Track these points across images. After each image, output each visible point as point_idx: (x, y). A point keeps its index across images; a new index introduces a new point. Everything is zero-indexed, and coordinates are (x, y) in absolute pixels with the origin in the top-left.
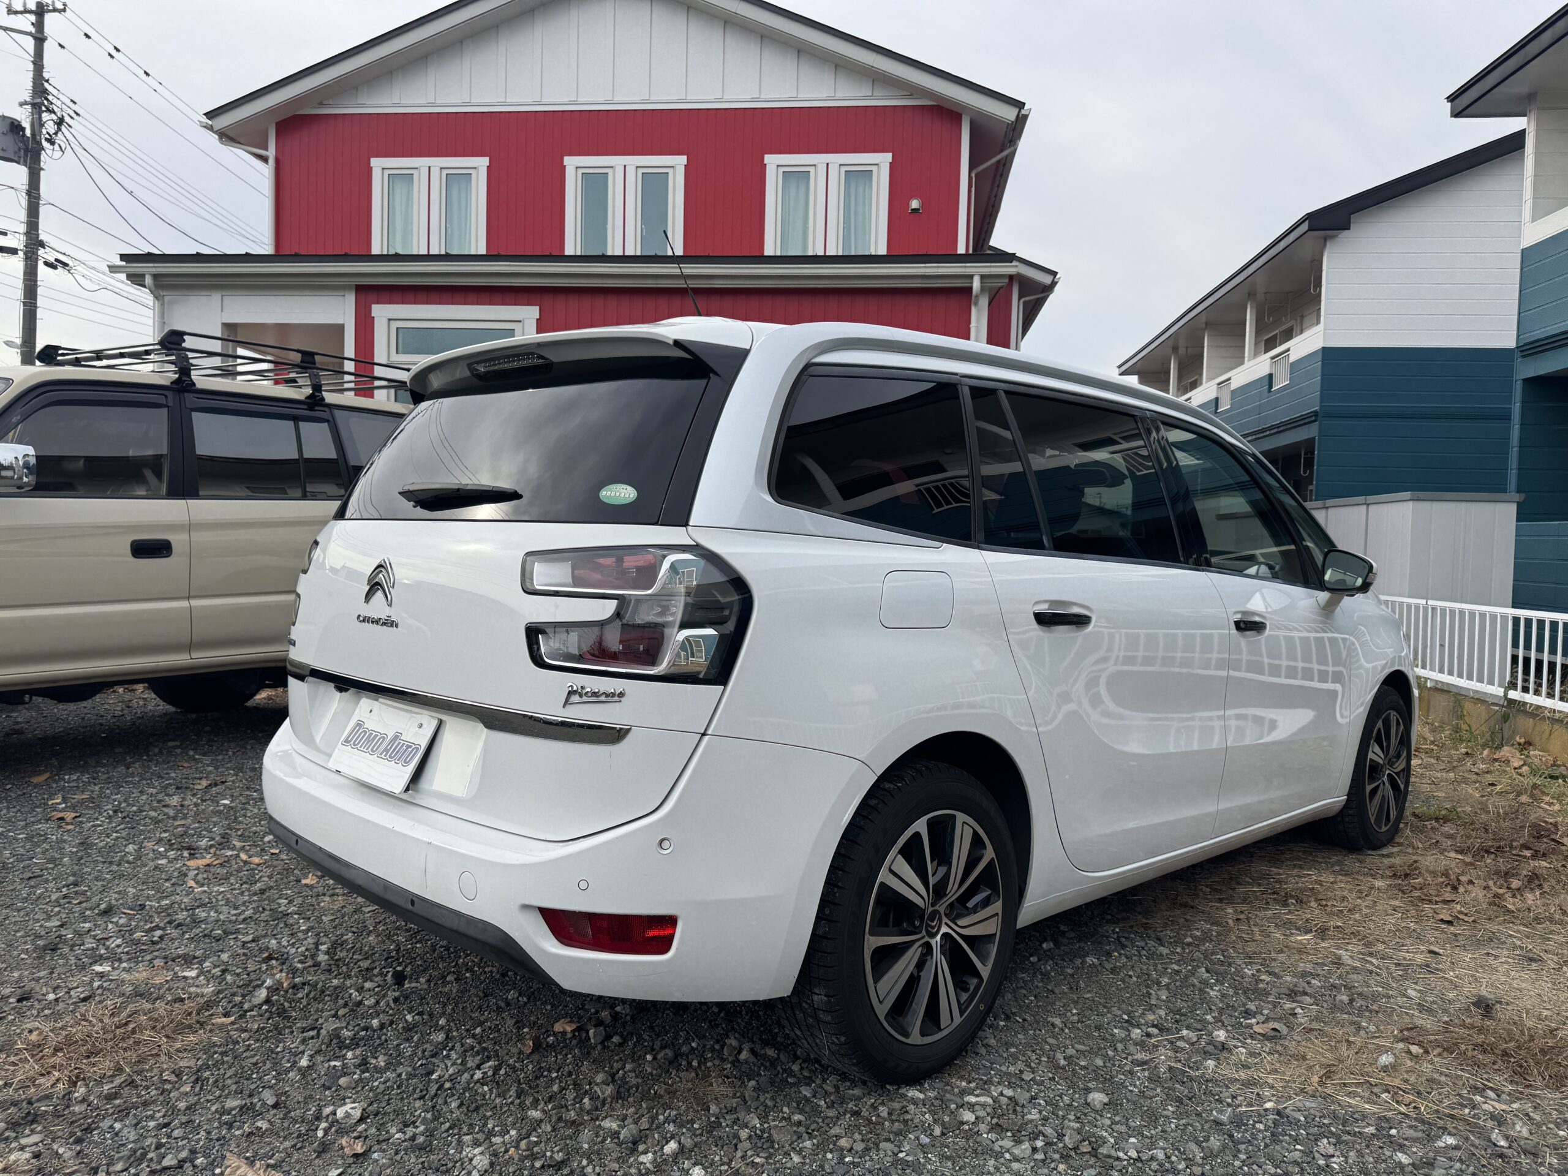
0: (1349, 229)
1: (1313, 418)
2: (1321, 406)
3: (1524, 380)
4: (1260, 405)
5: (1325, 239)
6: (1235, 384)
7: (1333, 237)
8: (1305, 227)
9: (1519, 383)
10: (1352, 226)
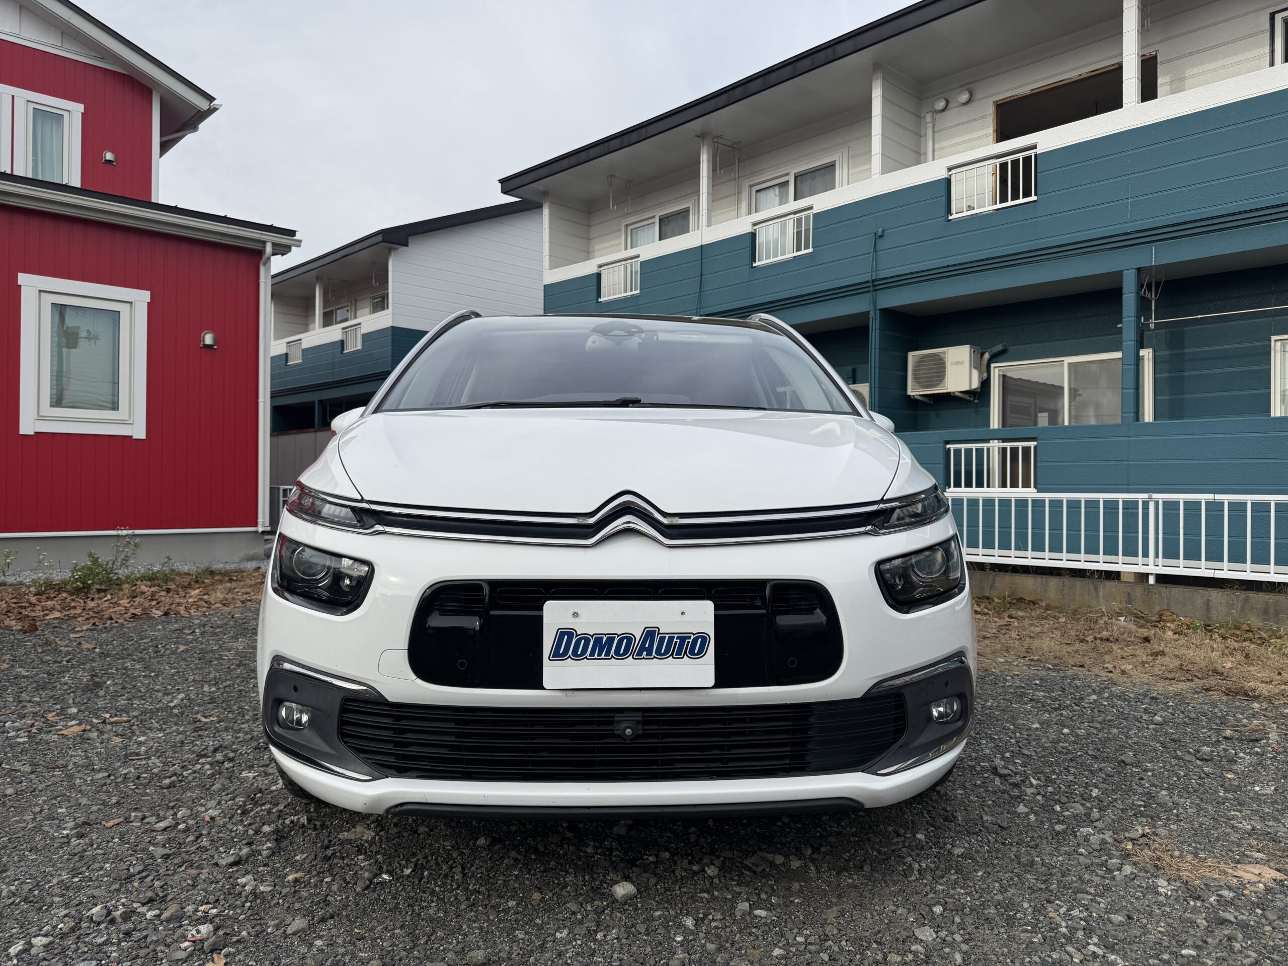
0: (407, 245)
4: (333, 362)
5: (390, 250)
6: (306, 344)
7: (395, 249)
8: (380, 238)
10: (409, 244)
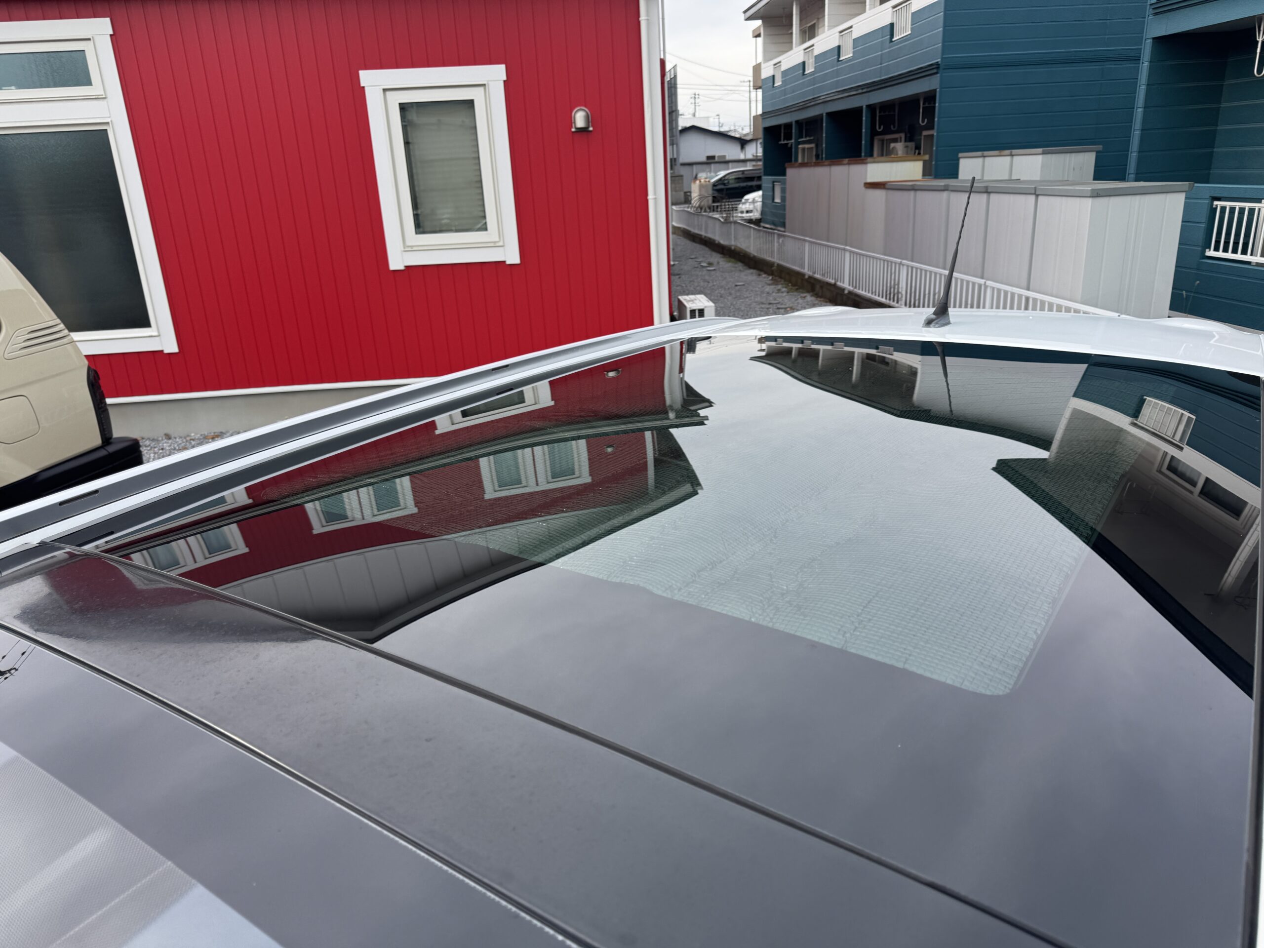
1: (935, 71)
2: (942, 58)
3: (1154, 38)
4: (882, 54)
6: (857, 33)
9: (1149, 41)
